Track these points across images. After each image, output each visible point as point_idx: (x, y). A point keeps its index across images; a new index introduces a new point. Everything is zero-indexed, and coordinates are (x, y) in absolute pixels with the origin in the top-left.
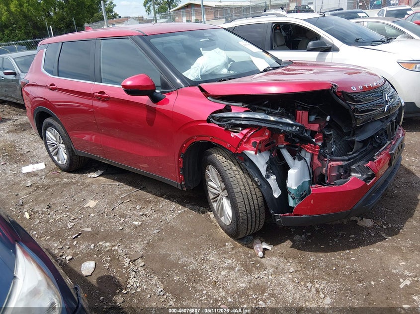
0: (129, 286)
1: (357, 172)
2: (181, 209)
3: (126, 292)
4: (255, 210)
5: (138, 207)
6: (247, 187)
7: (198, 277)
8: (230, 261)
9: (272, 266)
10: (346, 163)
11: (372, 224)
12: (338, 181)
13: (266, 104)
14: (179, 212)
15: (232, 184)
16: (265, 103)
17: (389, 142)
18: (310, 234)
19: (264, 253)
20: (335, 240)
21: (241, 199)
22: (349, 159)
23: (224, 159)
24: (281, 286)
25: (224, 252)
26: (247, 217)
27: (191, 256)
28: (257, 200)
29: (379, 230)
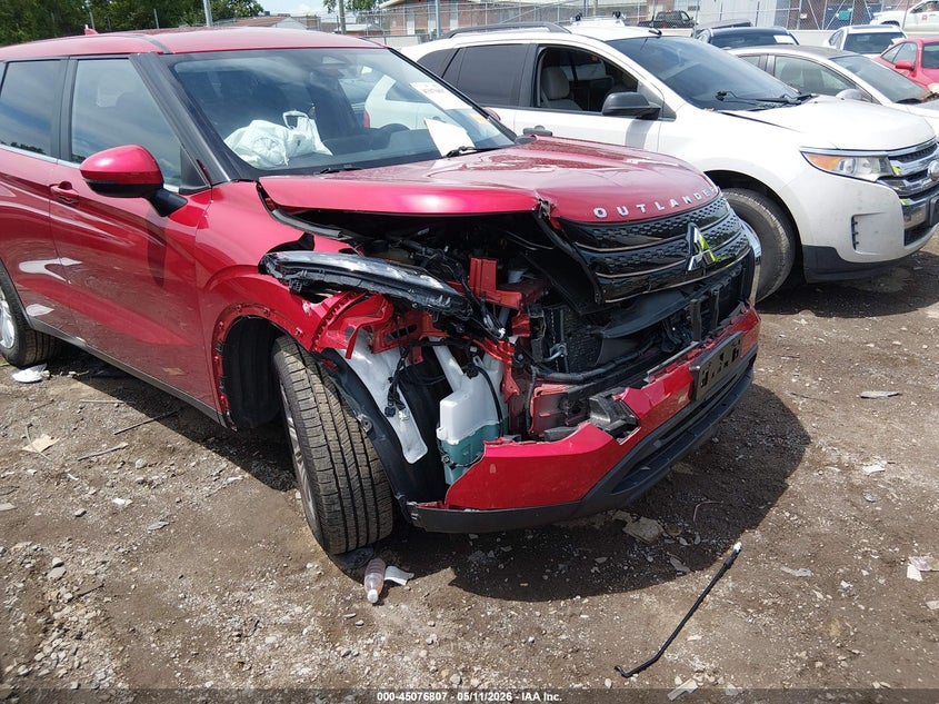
0: (38, 657)
1: (602, 413)
2: (237, 474)
3: (26, 671)
4: (362, 490)
5: (139, 463)
6: (344, 435)
7: (207, 646)
8: (299, 609)
9: (392, 625)
10: (577, 388)
11: (656, 532)
12: (552, 430)
13: (422, 236)
14: (231, 479)
15: (307, 424)
16: (419, 233)
17: (694, 344)
18: (508, 549)
19: (383, 595)
20: (561, 566)
21: (326, 463)
22: (586, 380)
23: (300, 365)
24: (391, 679)
25: (296, 587)
26: (342, 505)
27: (213, 591)
28: (368, 465)
29: (668, 547)
